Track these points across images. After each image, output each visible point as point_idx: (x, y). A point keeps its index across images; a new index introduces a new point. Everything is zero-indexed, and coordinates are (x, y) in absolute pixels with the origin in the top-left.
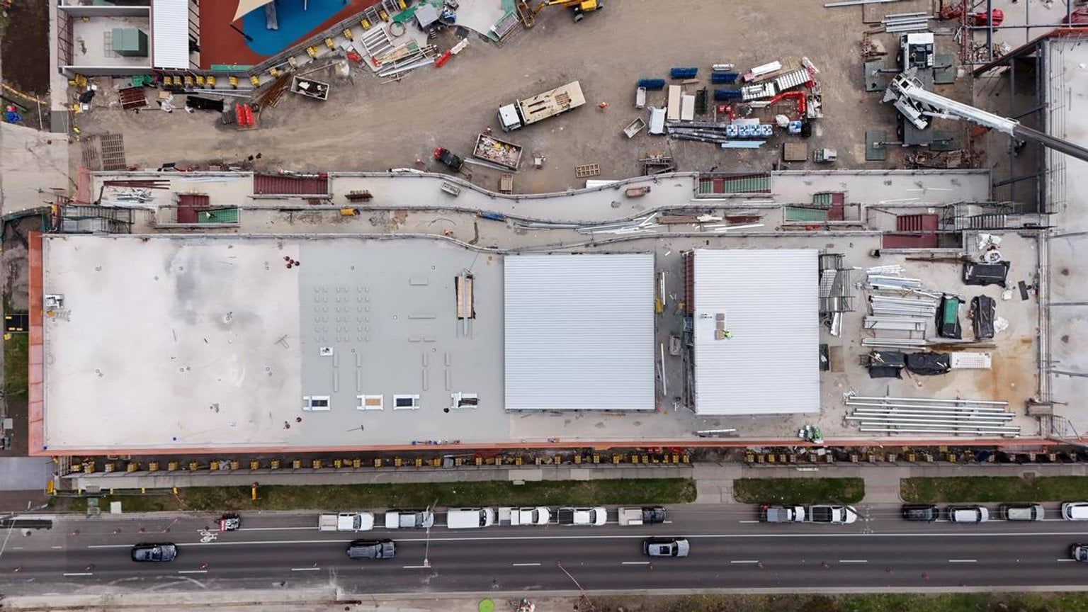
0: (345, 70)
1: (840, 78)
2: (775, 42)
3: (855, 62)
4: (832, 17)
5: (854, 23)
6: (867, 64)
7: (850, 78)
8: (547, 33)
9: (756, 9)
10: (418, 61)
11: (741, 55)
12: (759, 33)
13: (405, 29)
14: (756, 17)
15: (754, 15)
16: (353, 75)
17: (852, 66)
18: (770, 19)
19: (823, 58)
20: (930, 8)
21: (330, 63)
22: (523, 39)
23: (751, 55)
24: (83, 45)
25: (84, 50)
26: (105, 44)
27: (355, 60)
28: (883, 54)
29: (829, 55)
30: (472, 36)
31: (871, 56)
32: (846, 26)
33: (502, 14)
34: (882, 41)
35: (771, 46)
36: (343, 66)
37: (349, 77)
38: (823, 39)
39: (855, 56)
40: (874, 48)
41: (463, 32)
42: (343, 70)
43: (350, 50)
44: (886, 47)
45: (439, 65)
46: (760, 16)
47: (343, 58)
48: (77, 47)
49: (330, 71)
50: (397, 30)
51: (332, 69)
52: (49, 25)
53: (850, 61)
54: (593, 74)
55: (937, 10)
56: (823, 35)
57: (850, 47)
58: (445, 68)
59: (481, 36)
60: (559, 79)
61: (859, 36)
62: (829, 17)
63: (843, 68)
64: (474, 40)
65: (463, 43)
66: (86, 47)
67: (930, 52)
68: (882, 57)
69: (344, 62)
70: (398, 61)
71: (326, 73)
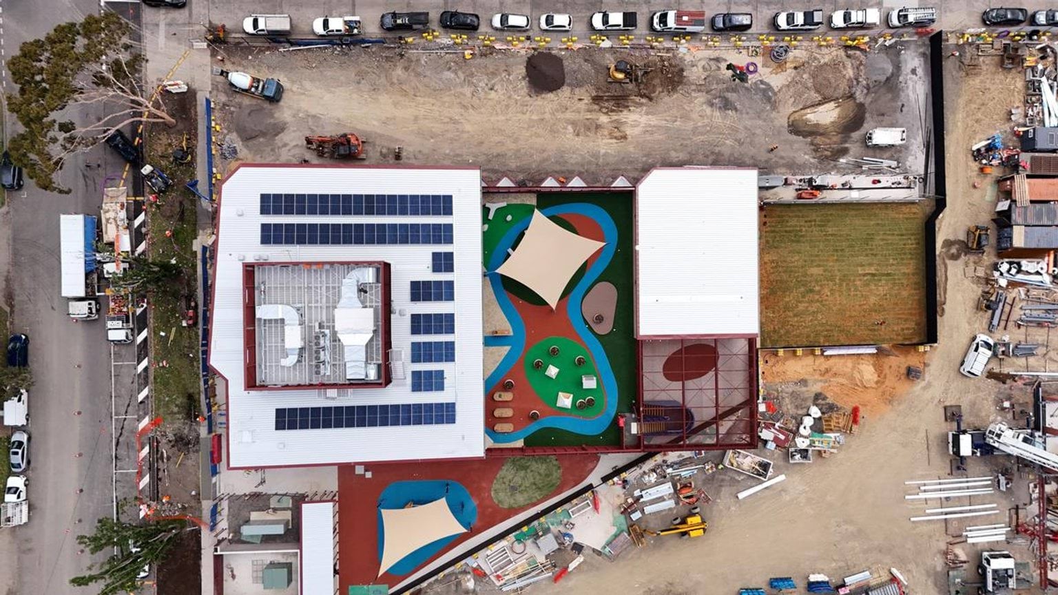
0: (470, 584)
1: (926, 584)
2: (865, 552)
3: (939, 569)
4: (917, 529)
5: (938, 534)
6: (951, 573)
7: (936, 585)
8: (654, 546)
9: (846, 522)
10: (538, 575)
11: (834, 565)
12: (851, 544)
13: (525, 546)
14: (846, 529)
15: (845, 527)
16: (478, 589)
17: (936, 573)
18: (860, 531)
19: (910, 567)
20: (1007, 520)
21: (457, 578)
22: (633, 552)
23: (842, 564)
24: (232, 571)
25: (233, 577)
26: (253, 571)
27: (479, 574)
28: (965, 562)
29: (916, 563)
30: (585, 551)
31: (953, 564)
32: (930, 537)
33: (614, 530)
34: (963, 549)
35: (861, 555)
36: (469, 580)
37: (474, 591)
38: (909, 549)
39: (939, 564)
40: (956, 556)
41: (578, 548)
42: (468, 584)
43: (475, 565)
44: (967, 555)
45: (557, 578)
46: (851, 528)
47: (469, 573)
48: (226, 574)
49: (457, 586)
50: (518, 547)
51: (458, 584)
52: (201, 554)
53: (935, 567)
54: (698, 583)
55: (1014, 523)
56: (909, 545)
57: (935, 556)
58: (562, 582)
59: (594, 550)
60: (667, 586)
61: (943, 546)
62: (914, 529)
63: (928, 574)
64: (588, 555)
65: (579, 559)
66: (235, 573)
67: (1011, 577)
68: (964, 565)
69: (469, 576)
70: (520, 577)
71: (453, 587)
